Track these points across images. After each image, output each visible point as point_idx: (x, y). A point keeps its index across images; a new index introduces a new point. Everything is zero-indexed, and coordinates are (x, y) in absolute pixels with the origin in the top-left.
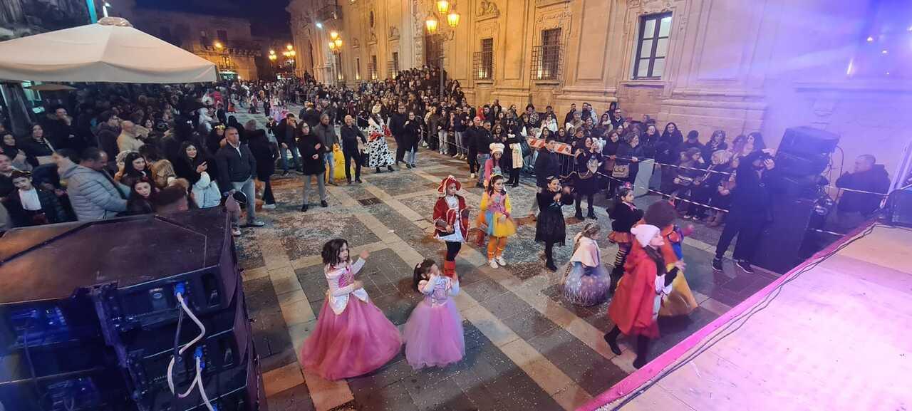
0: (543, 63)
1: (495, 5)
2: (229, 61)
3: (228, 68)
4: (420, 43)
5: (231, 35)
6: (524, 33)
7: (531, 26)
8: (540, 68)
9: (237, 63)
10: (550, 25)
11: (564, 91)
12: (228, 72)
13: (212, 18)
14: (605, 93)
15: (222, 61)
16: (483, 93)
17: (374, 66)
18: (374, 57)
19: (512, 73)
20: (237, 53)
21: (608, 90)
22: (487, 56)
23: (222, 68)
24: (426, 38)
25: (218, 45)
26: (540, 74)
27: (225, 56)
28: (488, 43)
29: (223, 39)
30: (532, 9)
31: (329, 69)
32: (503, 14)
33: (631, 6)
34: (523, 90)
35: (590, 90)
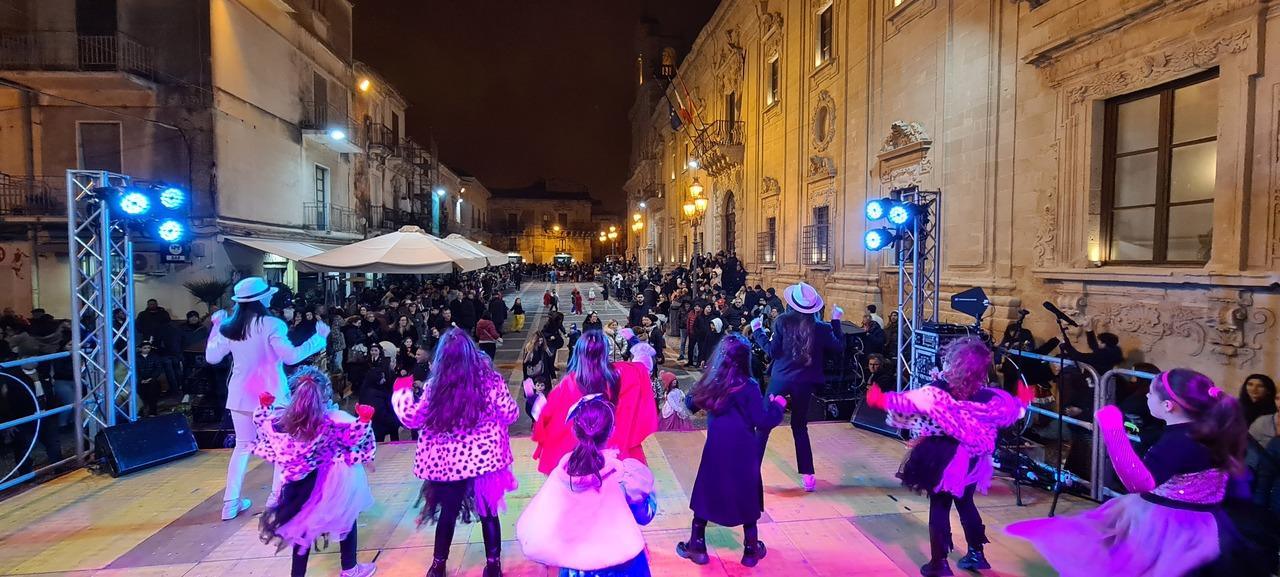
0: (818, 244)
1: (776, 181)
2: (567, 244)
3: (563, 251)
4: (719, 222)
5: (570, 218)
6: (799, 212)
7: (804, 205)
8: (815, 251)
9: (573, 246)
10: (820, 202)
11: (835, 279)
12: (563, 255)
13: (555, 202)
14: (869, 282)
15: (558, 244)
16: (769, 278)
17: (684, 248)
18: (686, 237)
19: (790, 257)
20: (574, 235)
21: (870, 278)
22: (770, 238)
23: (558, 251)
24: (727, 216)
25: (557, 228)
26: (815, 257)
27: (563, 239)
28: (772, 221)
29: (563, 221)
30: (805, 184)
31: (650, 251)
32: (782, 191)
33: (883, 181)
34: (800, 276)
35: (853, 277)
